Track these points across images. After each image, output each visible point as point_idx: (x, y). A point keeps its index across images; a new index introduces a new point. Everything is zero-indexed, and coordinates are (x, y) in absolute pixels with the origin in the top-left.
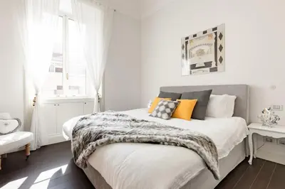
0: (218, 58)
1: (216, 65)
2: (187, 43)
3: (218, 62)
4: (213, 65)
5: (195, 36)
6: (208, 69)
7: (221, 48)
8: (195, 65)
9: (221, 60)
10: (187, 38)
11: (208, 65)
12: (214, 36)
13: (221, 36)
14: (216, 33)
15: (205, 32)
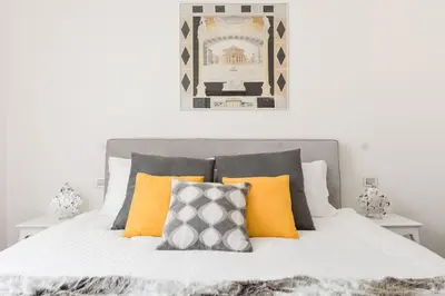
0: (276, 78)
1: (272, 92)
2: (197, 21)
3: (276, 86)
4: (266, 93)
5: (220, 9)
6: (253, 99)
7: (282, 56)
8: (221, 85)
9: (282, 82)
10: (198, 9)
11: (252, 89)
12: (268, 25)
13: (282, 30)
14: (271, 19)
15: (246, 9)
